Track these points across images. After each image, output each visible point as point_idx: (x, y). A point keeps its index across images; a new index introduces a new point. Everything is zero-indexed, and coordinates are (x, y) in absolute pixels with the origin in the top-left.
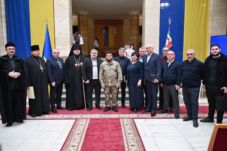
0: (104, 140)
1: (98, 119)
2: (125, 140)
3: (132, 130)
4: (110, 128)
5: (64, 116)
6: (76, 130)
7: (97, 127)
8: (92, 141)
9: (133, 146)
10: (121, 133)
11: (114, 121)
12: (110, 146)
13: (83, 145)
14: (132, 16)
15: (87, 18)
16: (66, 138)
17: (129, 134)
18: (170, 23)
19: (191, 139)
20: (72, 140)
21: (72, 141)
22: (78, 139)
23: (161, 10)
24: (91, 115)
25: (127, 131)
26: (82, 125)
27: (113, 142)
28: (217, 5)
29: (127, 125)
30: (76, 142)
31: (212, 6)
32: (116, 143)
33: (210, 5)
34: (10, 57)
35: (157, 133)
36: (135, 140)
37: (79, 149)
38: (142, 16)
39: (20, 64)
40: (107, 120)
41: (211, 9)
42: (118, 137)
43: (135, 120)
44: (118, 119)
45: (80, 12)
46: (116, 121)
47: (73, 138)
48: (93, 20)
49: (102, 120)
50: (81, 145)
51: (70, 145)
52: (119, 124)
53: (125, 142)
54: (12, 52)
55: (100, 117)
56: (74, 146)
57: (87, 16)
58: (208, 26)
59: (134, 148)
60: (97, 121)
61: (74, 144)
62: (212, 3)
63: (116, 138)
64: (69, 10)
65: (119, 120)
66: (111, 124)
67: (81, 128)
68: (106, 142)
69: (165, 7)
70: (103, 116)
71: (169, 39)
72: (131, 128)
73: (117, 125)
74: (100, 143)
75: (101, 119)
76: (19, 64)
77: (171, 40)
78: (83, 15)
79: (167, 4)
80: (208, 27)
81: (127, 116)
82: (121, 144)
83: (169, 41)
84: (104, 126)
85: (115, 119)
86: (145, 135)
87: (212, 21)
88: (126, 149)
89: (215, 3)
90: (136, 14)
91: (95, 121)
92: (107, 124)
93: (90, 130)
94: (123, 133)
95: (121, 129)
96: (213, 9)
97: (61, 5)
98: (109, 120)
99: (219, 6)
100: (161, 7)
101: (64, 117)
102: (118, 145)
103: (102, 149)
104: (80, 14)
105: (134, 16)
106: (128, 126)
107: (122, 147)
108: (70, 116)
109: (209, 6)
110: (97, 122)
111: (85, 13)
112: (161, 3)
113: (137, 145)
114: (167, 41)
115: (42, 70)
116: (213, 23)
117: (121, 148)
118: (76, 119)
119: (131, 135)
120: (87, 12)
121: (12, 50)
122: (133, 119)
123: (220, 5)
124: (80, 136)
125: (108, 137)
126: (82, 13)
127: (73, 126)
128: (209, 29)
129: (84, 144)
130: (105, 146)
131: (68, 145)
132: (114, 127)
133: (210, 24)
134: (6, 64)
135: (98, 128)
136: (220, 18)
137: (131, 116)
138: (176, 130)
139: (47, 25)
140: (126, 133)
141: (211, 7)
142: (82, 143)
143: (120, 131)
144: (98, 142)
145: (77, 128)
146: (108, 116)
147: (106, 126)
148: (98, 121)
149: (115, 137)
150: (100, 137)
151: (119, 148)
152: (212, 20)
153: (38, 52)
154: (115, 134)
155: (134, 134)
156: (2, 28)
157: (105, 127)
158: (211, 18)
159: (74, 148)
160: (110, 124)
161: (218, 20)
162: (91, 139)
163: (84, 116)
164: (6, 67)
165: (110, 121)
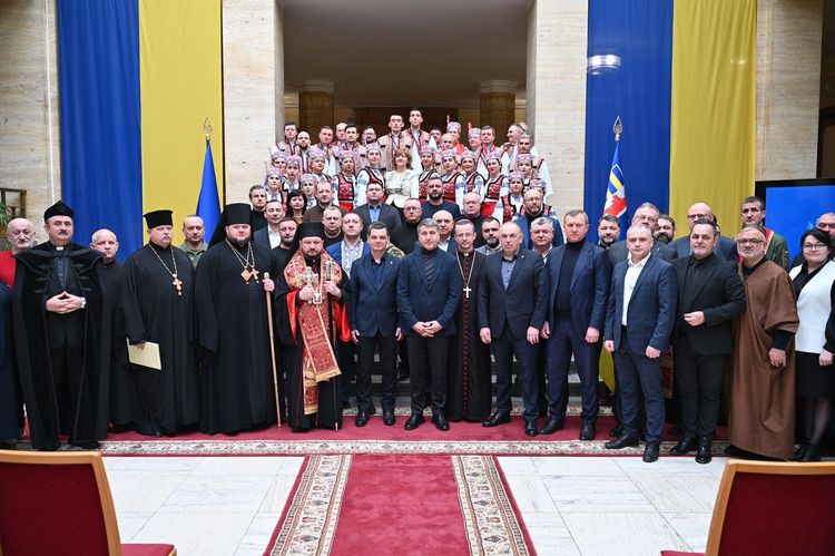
0: (403, 521)
1: (378, 457)
2: (469, 523)
3: (491, 491)
4: (418, 485)
5: (265, 446)
6: (308, 490)
7: (377, 480)
8: (365, 523)
9: (495, 539)
10: (457, 500)
11: (433, 464)
12: (423, 541)
13: (337, 535)
14: (491, 96)
15: (333, 104)
16: (279, 515)
17: (484, 503)
18: (618, 136)
19: (682, 520)
20: (301, 519)
21: (300, 523)
22: (320, 517)
23: (591, 79)
24: (354, 443)
25: (476, 496)
26: (327, 475)
27: (433, 526)
28: (782, 68)
29: (475, 475)
30: (312, 528)
31: (765, 70)
32: (442, 532)
33: (759, 69)
34: (58, 249)
35: (572, 502)
36: (502, 523)
37: (326, 548)
38: (524, 98)
39: (86, 270)
40: (407, 458)
41: (762, 79)
42: (447, 513)
43: (500, 459)
44: (445, 456)
45: (309, 82)
46: (440, 464)
47: (302, 515)
48: (350, 110)
49: (393, 459)
50: (330, 535)
51: (295, 536)
52: (450, 473)
53: (470, 528)
54: (63, 232)
55: (384, 451)
56: (307, 539)
57: (331, 96)
58: (754, 138)
59: (500, 546)
60: (376, 462)
61: (306, 532)
62: (766, 62)
63: (442, 515)
64: (273, 82)
65: (449, 459)
66: (424, 472)
67: (326, 483)
68: (411, 527)
69: (603, 69)
70: (396, 446)
71: (614, 190)
72: (489, 485)
73: (441, 474)
74: (391, 529)
75: (388, 456)
76: (83, 268)
77: (621, 193)
78: (315, 94)
79: (611, 60)
80: (754, 143)
81: (473, 446)
82: (458, 535)
83: (616, 197)
84: (400, 477)
85: (435, 455)
86: (532, 508)
87: (768, 123)
88: (475, 549)
89: (775, 60)
90: (506, 90)
91: (367, 462)
92: (407, 471)
93: (356, 490)
94: (464, 501)
95: (456, 489)
96: (771, 82)
97: (248, 67)
98: (415, 459)
99: (791, 72)
100: (590, 70)
101: (265, 450)
102: (449, 538)
103: (396, 548)
104: (309, 89)
105: (497, 98)
106: (479, 479)
107: (460, 543)
108: (285, 446)
109: (757, 72)
110: (376, 466)
111: (327, 86)
112: (590, 55)
113: (507, 536)
114: (610, 196)
115: (179, 288)
116: (771, 128)
117: (457, 547)
118: (307, 456)
119: (489, 508)
120: (331, 84)
121: (64, 227)
122: (495, 455)
123: (793, 68)
124: (325, 507)
125: (413, 513)
126: (314, 85)
127: (299, 477)
128: (757, 147)
129: (339, 535)
130: (407, 540)
131: (290, 536)
132: (432, 481)
133: (758, 132)
134: (41, 270)
135: (381, 483)
136: (793, 111)
137: (488, 446)
138: (633, 492)
139: (208, 142)
140: (474, 500)
141: (762, 73)
142: (331, 529)
143: (453, 495)
144: (384, 529)
145: (314, 484)
146: (412, 448)
147: (408, 479)
148: (379, 463)
149: (438, 513)
150: (390, 513)
151: (451, 546)
152: (767, 117)
153: (167, 231)
154: (437, 503)
155: (499, 504)
156: (46, 144)
157: (405, 483)
158: (763, 112)
159: (309, 543)
160: (420, 473)
161: (789, 119)
162: (361, 518)
163: (333, 445)
164: (41, 279)
165: (420, 463)
